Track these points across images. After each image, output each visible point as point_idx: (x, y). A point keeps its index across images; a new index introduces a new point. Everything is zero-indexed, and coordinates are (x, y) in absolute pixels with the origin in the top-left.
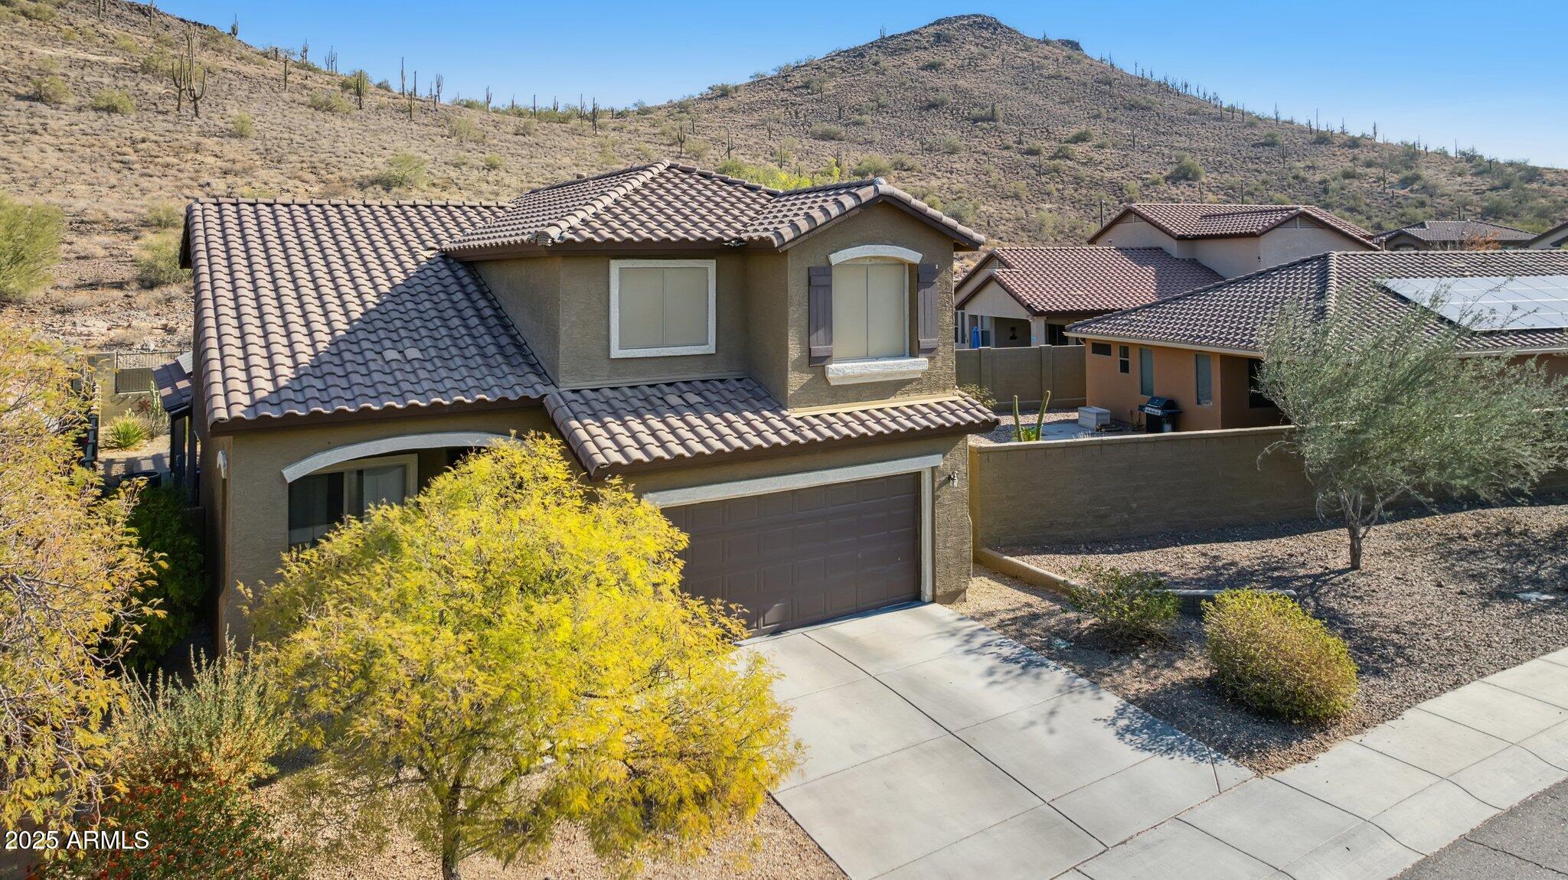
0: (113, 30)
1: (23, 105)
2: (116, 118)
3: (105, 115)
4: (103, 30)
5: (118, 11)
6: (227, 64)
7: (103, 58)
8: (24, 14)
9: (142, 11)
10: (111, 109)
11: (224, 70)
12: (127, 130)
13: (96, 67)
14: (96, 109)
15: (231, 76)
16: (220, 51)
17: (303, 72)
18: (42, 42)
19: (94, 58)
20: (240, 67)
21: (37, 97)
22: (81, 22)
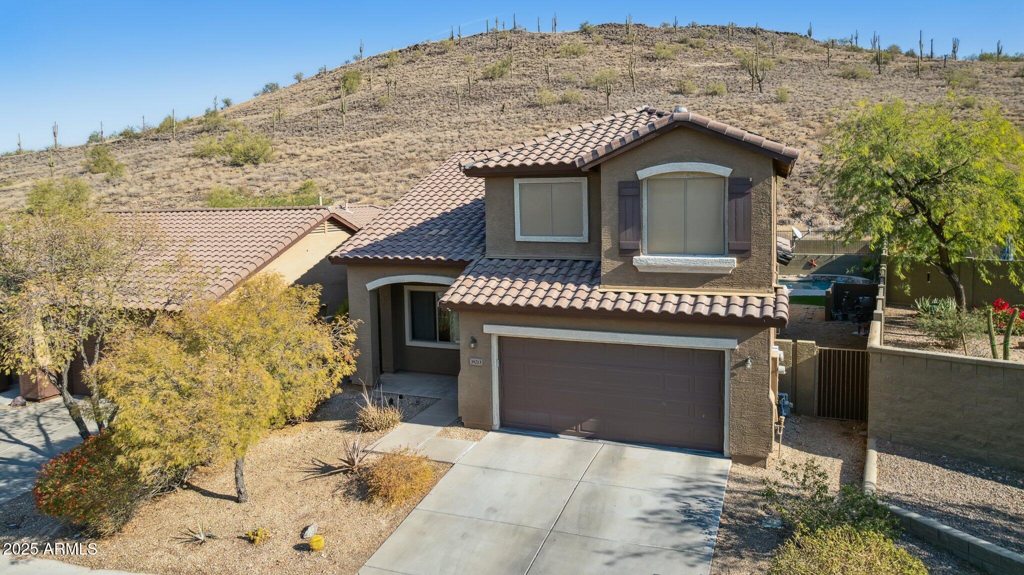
0: (734, 47)
1: (672, 97)
2: (716, 98)
3: (710, 97)
4: (729, 47)
5: (740, 34)
6: (796, 56)
7: (723, 64)
8: (691, 46)
9: (753, 31)
10: (714, 93)
11: (791, 60)
12: (717, 105)
13: (717, 70)
14: (707, 94)
15: (795, 63)
16: (795, 48)
17: (849, 53)
18: (696, 60)
19: (718, 64)
20: (805, 57)
21: (680, 92)
22: (719, 45)
